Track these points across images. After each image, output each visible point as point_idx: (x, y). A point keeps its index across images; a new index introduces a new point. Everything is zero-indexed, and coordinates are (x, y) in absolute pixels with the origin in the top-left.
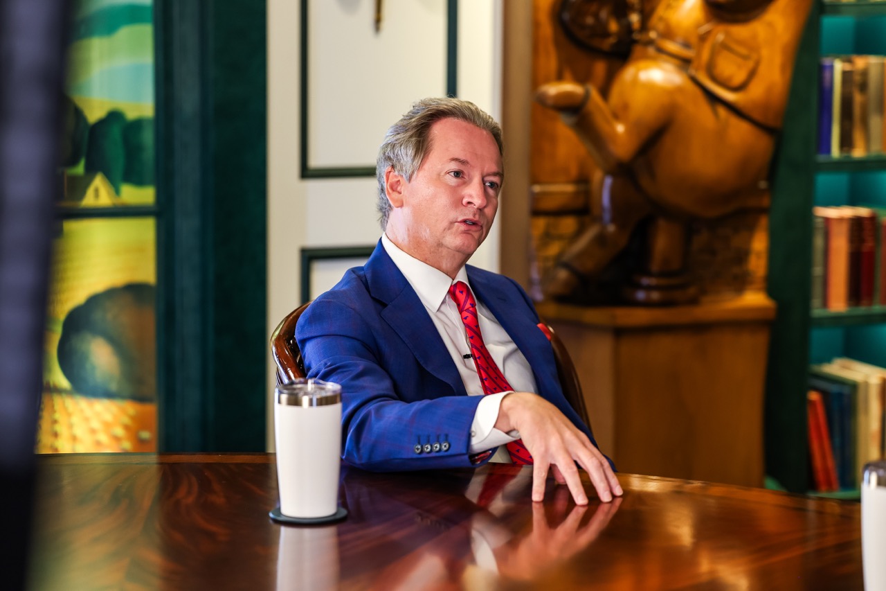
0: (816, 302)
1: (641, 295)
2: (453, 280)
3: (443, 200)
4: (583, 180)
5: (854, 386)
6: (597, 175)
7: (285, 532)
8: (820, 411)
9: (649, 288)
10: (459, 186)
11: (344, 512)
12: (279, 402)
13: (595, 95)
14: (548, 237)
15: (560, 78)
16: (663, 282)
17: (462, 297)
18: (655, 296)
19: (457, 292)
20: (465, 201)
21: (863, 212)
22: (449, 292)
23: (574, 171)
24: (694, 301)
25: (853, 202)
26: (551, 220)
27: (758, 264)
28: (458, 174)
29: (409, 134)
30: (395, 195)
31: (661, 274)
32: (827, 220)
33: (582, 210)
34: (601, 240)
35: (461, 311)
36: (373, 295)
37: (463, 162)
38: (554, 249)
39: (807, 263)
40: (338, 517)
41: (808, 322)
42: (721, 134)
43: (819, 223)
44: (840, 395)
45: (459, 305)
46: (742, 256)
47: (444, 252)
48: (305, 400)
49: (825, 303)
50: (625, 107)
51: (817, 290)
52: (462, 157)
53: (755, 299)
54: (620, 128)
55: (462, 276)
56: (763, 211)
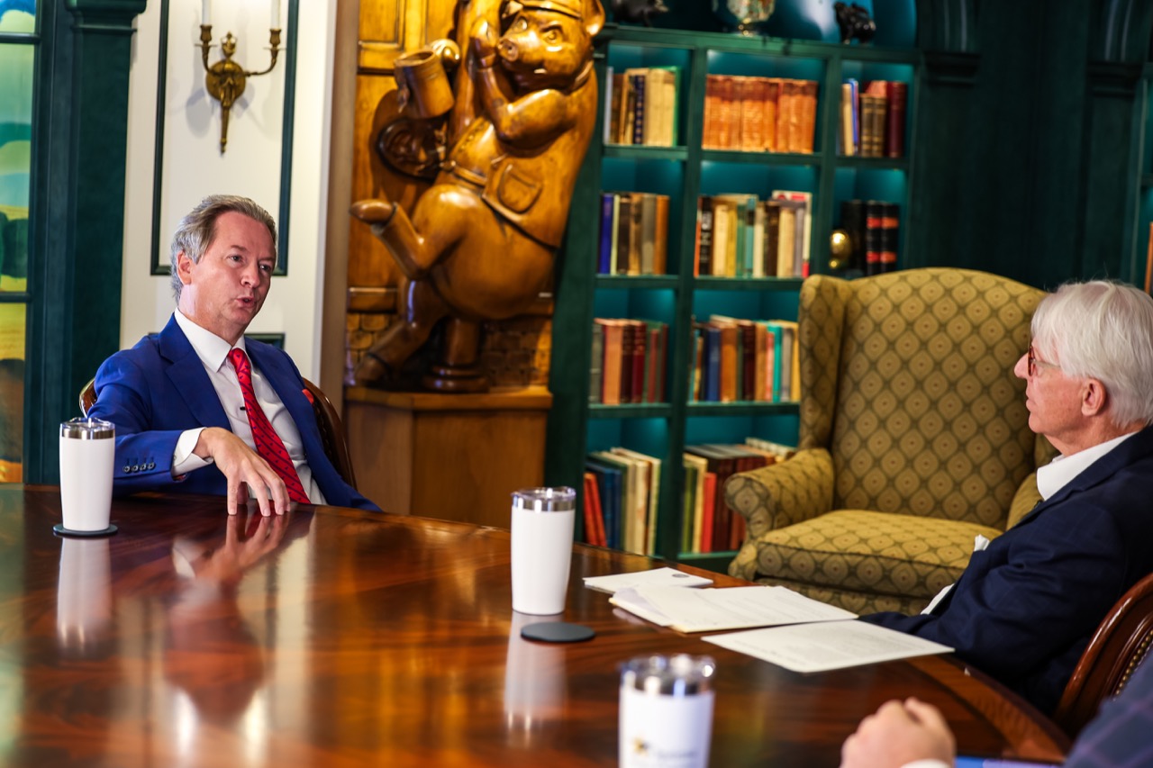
0: (592, 398)
1: (439, 384)
2: (233, 346)
3: (226, 279)
4: (392, 284)
5: (624, 469)
6: (404, 281)
7: (65, 541)
8: (595, 488)
9: (446, 378)
10: (238, 268)
11: (115, 528)
12: (63, 435)
13: (399, 209)
14: (361, 331)
15: (375, 196)
16: (457, 373)
17: (239, 361)
18: (450, 384)
19: (235, 356)
20: (243, 281)
21: (636, 323)
22: (228, 356)
23: (385, 277)
24: (484, 390)
25: (630, 317)
26: (363, 316)
27: (542, 362)
28: (237, 258)
29: (198, 224)
30: (185, 274)
31: (456, 367)
32: (604, 327)
33: (390, 309)
34: (404, 334)
35: (237, 373)
36: (162, 354)
37: (242, 249)
38: (366, 342)
39: (586, 364)
40: (108, 531)
41: (584, 412)
42: (508, 248)
43: (597, 330)
44: (613, 476)
45: (236, 367)
46: (529, 355)
47: (224, 323)
48: (84, 434)
49: (601, 400)
50: (426, 222)
51: (594, 387)
52: (241, 245)
53: (537, 390)
54: (421, 241)
55: (240, 344)
56: (549, 317)
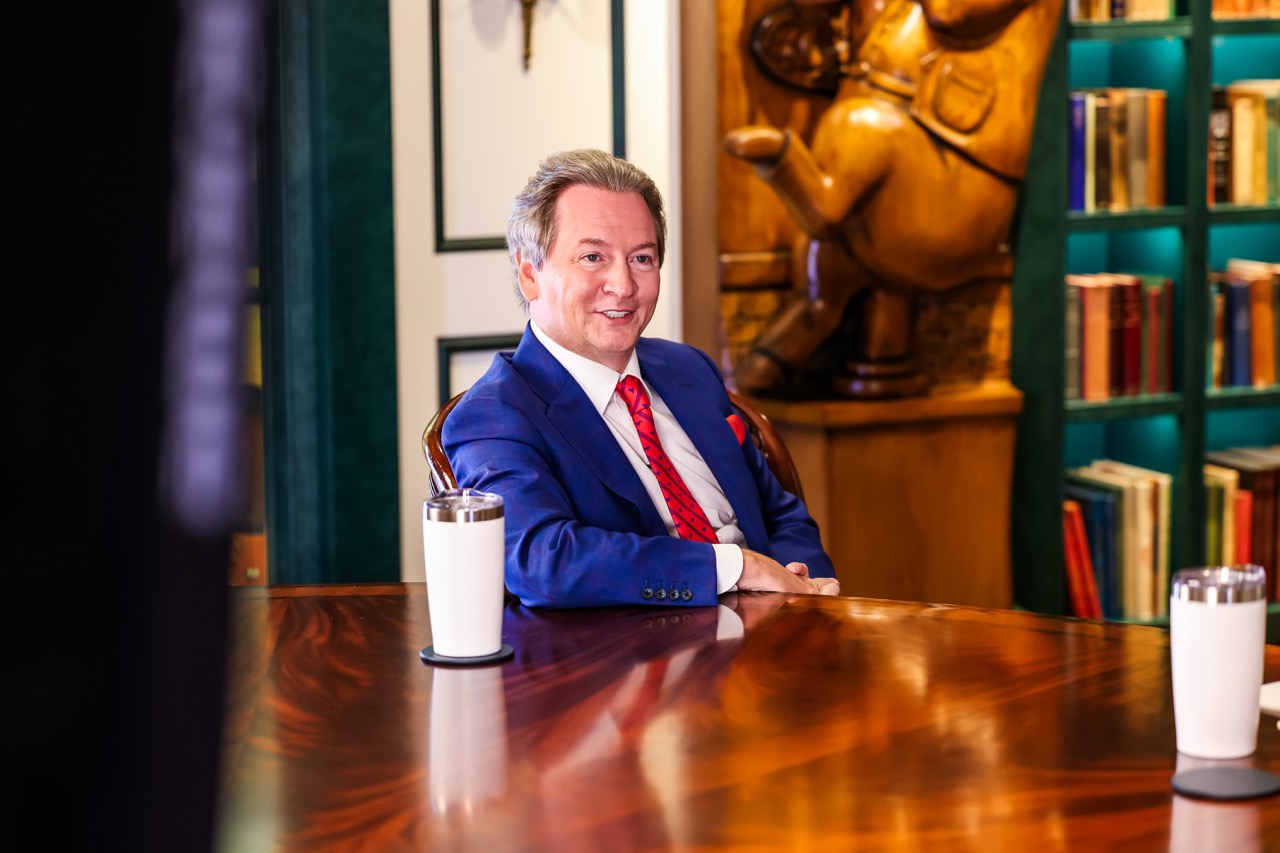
0: (1071, 391)
1: (857, 387)
2: (621, 374)
4: (783, 247)
5: (1118, 493)
6: (801, 240)
7: (438, 672)
8: (1078, 523)
9: (867, 378)
10: (596, 271)
11: (509, 650)
12: (429, 518)
13: (796, 142)
14: (742, 317)
15: (752, 121)
16: (884, 369)
17: (633, 394)
18: (875, 387)
21: (1126, 279)
22: (617, 387)
23: (772, 237)
24: (923, 393)
25: (1112, 268)
26: (745, 296)
27: (999, 346)
28: (593, 257)
30: (528, 283)
31: (882, 361)
32: (1082, 290)
33: (783, 283)
34: (807, 319)
35: (633, 414)
38: (749, 333)
39: (1060, 345)
40: (503, 655)
41: (1061, 415)
42: (951, 186)
43: (1072, 293)
44: (1103, 504)
45: (629, 407)
46: (980, 336)
48: (460, 515)
49: (1082, 394)
50: (834, 155)
51: (1072, 376)
53: (996, 388)
54: (828, 182)
56: (1006, 280)
